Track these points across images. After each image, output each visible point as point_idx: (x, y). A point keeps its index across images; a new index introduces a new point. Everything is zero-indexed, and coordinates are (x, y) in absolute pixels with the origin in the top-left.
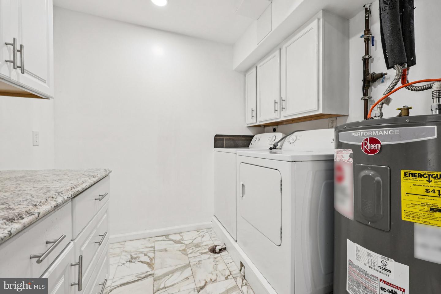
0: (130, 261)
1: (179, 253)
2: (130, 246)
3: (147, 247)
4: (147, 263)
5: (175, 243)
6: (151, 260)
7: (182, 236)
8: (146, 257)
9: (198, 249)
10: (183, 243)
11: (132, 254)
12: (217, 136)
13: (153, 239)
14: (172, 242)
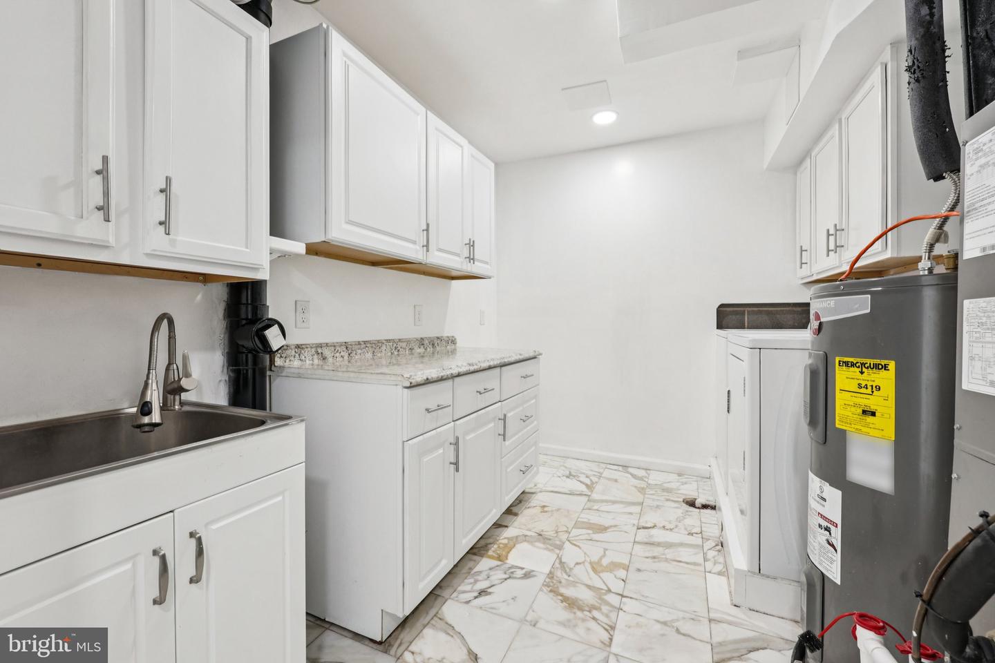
0: (568, 477)
1: (633, 488)
2: (573, 465)
3: (592, 471)
4: (587, 485)
5: (634, 478)
6: (593, 483)
7: (649, 475)
8: (588, 479)
9: (665, 494)
10: (645, 481)
11: (572, 471)
12: (722, 306)
13: (604, 466)
14: (630, 476)
